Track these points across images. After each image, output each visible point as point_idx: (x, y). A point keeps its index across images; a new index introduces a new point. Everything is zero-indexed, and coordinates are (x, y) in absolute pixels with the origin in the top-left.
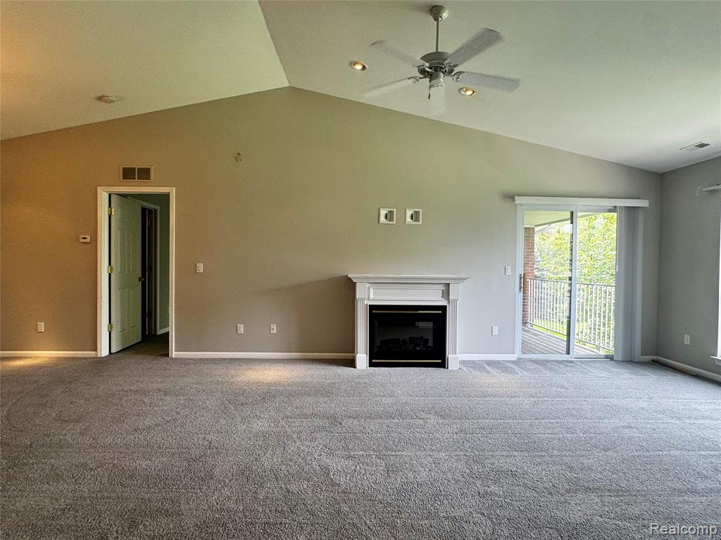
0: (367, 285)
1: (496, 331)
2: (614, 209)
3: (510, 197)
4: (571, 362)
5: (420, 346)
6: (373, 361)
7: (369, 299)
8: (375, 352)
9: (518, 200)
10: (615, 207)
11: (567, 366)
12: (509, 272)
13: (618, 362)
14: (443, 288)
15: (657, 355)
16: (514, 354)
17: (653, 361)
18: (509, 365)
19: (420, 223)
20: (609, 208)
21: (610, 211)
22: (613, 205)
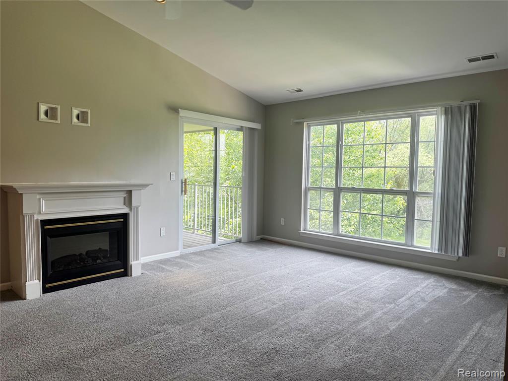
0: (38, 197)
1: (164, 233)
2: (240, 129)
3: (174, 109)
4: (217, 249)
5: (100, 259)
6: (47, 286)
7: (40, 213)
8: (49, 275)
9: (182, 113)
10: (242, 127)
11: (218, 252)
12: (173, 178)
13: (244, 243)
14: (125, 195)
15: (263, 235)
16: (178, 250)
17: (261, 239)
18: (179, 260)
19: (89, 125)
20: (238, 127)
21: (238, 130)
22: (240, 125)
